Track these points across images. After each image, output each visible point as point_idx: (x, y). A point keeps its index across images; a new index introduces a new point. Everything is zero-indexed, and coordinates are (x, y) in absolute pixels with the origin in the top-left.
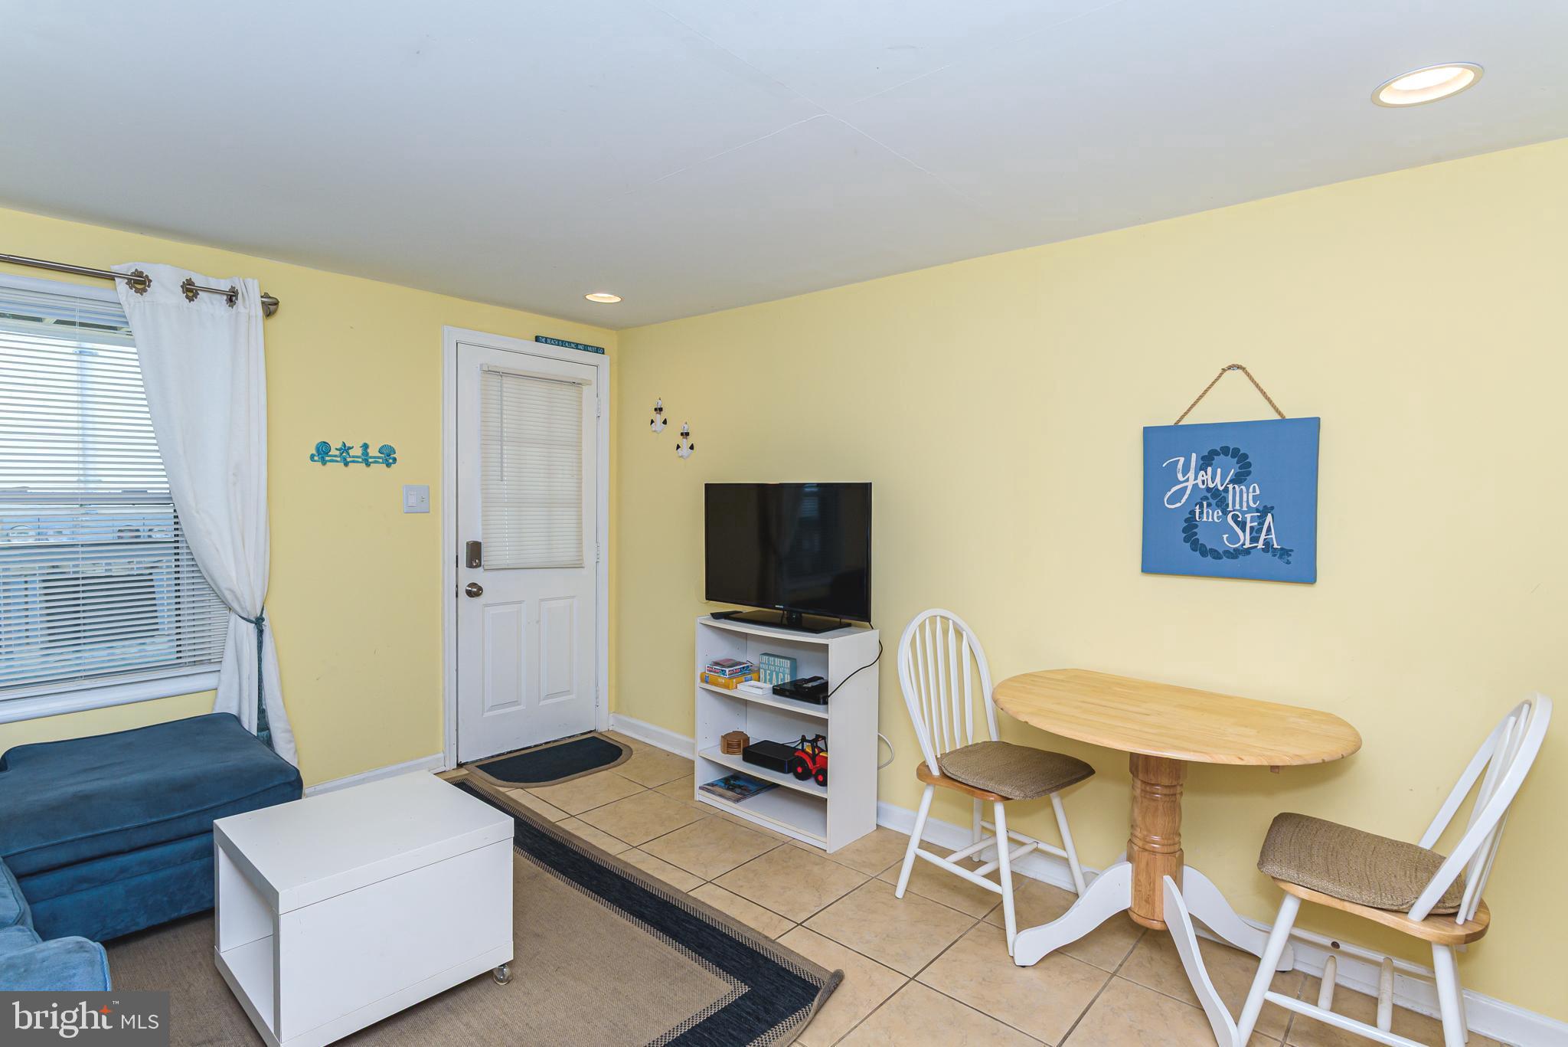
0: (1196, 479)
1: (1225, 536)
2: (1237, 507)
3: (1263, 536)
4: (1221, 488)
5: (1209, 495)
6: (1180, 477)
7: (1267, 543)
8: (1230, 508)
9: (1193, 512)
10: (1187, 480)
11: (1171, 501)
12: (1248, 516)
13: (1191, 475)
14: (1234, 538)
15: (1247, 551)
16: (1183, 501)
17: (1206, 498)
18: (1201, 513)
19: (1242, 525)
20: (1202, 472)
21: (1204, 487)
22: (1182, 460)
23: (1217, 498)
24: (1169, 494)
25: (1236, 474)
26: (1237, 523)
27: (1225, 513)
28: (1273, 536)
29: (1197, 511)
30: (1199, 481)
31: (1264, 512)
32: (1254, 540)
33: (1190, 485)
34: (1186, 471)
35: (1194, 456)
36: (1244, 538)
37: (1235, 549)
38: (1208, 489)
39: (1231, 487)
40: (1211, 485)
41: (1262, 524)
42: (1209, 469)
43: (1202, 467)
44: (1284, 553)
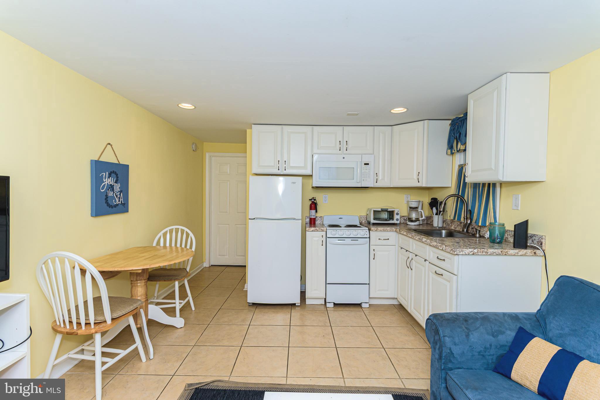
0: (108, 181)
1: (114, 200)
2: (116, 191)
3: (121, 200)
4: (113, 185)
5: (110, 187)
6: (104, 181)
7: (121, 202)
8: (115, 191)
9: (107, 193)
10: (106, 182)
11: (103, 188)
12: (118, 193)
13: (106, 179)
14: (115, 201)
15: (117, 205)
16: (105, 189)
17: (110, 188)
18: (109, 193)
19: (117, 196)
20: (109, 179)
21: (109, 184)
22: (104, 174)
23: (111, 187)
24: (102, 186)
25: (116, 180)
26: (116, 196)
27: (114, 193)
28: (122, 200)
29: (108, 192)
30: (108, 182)
31: (121, 192)
32: (119, 201)
33: (106, 183)
34: (105, 179)
35: (107, 172)
36: (117, 200)
37: (116, 204)
38: (110, 185)
39: (115, 184)
40: (111, 184)
41: (120, 196)
42: (110, 178)
43: (109, 177)
44: (124, 204)
